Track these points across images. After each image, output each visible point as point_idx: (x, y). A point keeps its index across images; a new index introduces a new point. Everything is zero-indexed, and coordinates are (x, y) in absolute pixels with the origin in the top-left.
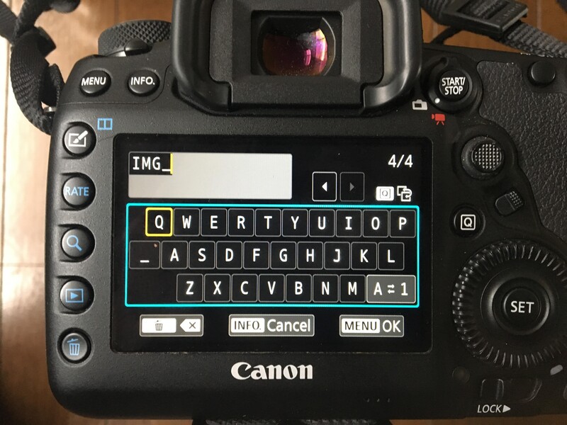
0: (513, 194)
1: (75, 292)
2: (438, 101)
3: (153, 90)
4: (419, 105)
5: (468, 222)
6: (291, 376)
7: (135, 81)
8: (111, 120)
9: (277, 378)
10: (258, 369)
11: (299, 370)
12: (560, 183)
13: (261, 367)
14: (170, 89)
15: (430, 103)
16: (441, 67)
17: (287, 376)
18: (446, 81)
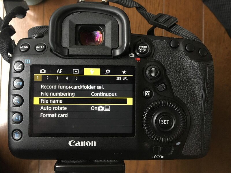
0: (163, 85)
1: (17, 117)
2: (138, 54)
3: (44, 50)
4: (132, 55)
5: (147, 94)
6: (89, 145)
7: (38, 47)
8: (29, 60)
9: (84, 146)
10: (78, 143)
11: (91, 143)
12: (180, 81)
13: (79, 142)
14: (49, 50)
15: (136, 55)
16: (139, 43)
17: (87, 145)
18: (140, 47)
